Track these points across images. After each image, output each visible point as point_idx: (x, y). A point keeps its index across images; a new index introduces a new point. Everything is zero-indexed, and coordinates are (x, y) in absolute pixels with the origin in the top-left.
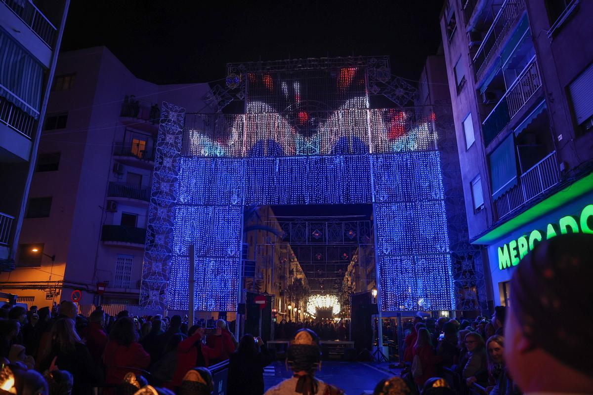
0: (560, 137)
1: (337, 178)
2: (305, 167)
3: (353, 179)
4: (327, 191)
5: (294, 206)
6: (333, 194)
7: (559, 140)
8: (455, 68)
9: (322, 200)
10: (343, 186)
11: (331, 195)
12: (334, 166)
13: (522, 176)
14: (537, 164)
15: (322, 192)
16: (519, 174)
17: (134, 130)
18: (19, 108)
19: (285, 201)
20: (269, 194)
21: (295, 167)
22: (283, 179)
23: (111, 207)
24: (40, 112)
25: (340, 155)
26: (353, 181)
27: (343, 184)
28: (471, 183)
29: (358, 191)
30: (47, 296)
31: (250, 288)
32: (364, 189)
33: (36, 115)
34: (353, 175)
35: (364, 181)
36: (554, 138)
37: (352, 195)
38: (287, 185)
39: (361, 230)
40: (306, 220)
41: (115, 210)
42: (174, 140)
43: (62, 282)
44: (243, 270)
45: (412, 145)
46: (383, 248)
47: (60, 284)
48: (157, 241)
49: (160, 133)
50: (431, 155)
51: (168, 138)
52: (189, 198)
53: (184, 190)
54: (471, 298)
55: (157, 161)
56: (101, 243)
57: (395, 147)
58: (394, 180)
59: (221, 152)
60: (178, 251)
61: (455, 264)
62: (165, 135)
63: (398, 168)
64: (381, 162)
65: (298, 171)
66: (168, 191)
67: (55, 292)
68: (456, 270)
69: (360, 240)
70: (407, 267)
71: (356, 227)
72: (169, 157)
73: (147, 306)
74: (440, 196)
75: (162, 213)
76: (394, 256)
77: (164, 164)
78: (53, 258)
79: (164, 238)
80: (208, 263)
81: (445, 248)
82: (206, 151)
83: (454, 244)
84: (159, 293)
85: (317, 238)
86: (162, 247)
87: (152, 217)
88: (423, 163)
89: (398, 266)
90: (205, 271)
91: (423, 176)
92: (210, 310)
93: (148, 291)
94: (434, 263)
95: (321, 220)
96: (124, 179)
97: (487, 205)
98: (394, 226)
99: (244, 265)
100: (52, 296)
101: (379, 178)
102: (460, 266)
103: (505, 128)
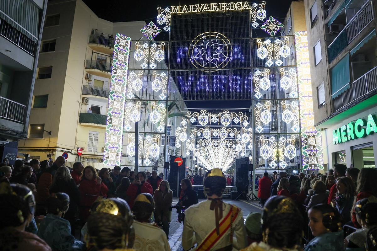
3: (239, 85)
8: (311, 10)
9: (219, 98)
12: (227, 76)
13: (354, 82)
14: (365, 75)
16: (351, 81)
17: (98, 52)
18: (25, 35)
19: (195, 98)
21: (202, 76)
23: (84, 101)
24: (38, 38)
25: (231, 69)
28: (317, 88)
30: (48, 156)
31: (171, 153)
33: (36, 40)
34: (239, 82)
35: (246, 86)
38: (197, 88)
39: (243, 118)
40: (208, 111)
41: (87, 103)
42: (123, 58)
43: (56, 147)
44: (167, 141)
45: (279, 62)
46: (257, 129)
47: (55, 149)
48: (114, 123)
49: (115, 53)
50: (291, 69)
51: (120, 57)
52: (134, 96)
53: (130, 90)
54: (313, 162)
55: (113, 72)
56: (79, 123)
57: (268, 63)
58: (266, 85)
59: (153, 66)
60: (127, 129)
61: (304, 140)
62: (118, 55)
63: (269, 77)
64: (258, 73)
65: (203, 79)
66: (120, 91)
67: (52, 154)
68: (304, 144)
69: (242, 124)
70: (272, 142)
71: (240, 116)
72: (120, 69)
73: (108, 163)
74: (296, 96)
75: (117, 105)
76: (264, 134)
77: (117, 74)
78: (50, 133)
79: (118, 120)
80: (146, 137)
81: (298, 129)
82: (144, 65)
83: (303, 127)
84: (115, 155)
85: (215, 123)
86: (117, 126)
87: (110, 108)
88: (286, 74)
89: (267, 141)
90: (144, 142)
91: (286, 83)
92: (147, 166)
93: (109, 154)
94: (290, 140)
95: (217, 111)
96: (92, 84)
97: (327, 102)
98: (265, 115)
99: (169, 139)
100: (50, 156)
101: (256, 84)
102: (307, 141)
103: (344, 51)
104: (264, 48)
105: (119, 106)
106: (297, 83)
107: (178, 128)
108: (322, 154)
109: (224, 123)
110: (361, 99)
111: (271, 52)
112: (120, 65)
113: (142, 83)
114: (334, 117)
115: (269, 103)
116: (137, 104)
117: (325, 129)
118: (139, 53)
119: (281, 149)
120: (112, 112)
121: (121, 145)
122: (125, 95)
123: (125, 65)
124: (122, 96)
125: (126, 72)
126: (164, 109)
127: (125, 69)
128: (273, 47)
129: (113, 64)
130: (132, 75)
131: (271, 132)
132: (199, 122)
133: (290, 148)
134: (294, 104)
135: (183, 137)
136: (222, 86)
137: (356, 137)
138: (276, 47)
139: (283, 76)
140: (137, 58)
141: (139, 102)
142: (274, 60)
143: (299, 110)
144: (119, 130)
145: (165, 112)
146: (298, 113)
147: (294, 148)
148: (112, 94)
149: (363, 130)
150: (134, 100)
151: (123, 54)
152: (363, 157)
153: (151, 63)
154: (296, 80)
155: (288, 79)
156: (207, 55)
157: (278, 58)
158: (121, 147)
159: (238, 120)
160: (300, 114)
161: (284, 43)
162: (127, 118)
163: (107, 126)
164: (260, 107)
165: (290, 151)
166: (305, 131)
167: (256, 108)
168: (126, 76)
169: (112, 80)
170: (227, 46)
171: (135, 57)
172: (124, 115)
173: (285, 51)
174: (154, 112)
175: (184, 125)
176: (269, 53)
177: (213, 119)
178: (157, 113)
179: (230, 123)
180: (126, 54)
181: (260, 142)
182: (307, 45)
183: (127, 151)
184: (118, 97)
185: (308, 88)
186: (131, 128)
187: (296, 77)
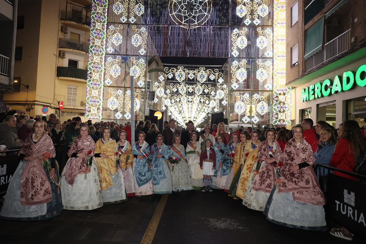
0: (356, 20)
1: (207, 41)
2: (188, 33)
3: (217, 42)
4: (201, 49)
5: (180, 57)
6: (204, 51)
7: (355, 22)
9: (198, 54)
10: (211, 46)
11: (203, 51)
12: (206, 33)
13: (326, 45)
14: (337, 38)
15: (198, 49)
16: (324, 43)
17: (73, 3)
19: (174, 54)
20: (164, 49)
21: (181, 32)
22: (174, 40)
23: (61, 55)
25: (210, 26)
26: (218, 43)
27: (211, 45)
28: (291, 48)
29: (220, 50)
30: (27, 110)
32: (224, 49)
34: (217, 39)
35: (224, 44)
36: (352, 20)
37: (216, 52)
38: (176, 44)
39: (218, 74)
40: (185, 67)
41: (64, 57)
42: (102, 11)
43: (35, 101)
44: (147, 96)
45: (257, 22)
46: (233, 86)
47: (34, 103)
48: (94, 77)
49: (93, 5)
50: (267, 29)
51: (98, 9)
52: (114, 50)
53: (110, 45)
54: (282, 118)
55: (92, 25)
56: (57, 77)
57: (246, 22)
58: (243, 44)
59: (133, 21)
60: (107, 84)
61: (275, 98)
62: (96, 7)
63: (246, 36)
64: (236, 32)
65: (183, 35)
66: (100, 45)
67: (31, 108)
68: (275, 101)
69: (217, 81)
70: (246, 98)
71: (215, 73)
72: (99, 22)
73: (90, 116)
74: (271, 55)
75: (97, 59)
76: (239, 91)
77: (96, 27)
78: (28, 87)
79: (98, 75)
80: (126, 91)
81: (270, 88)
82: (124, 19)
83: (276, 85)
84: (97, 109)
85: (191, 79)
86: (97, 81)
87: (90, 62)
88: (263, 33)
89: (241, 98)
90: (124, 96)
91: (261, 42)
92: (128, 119)
93: (90, 107)
94: (263, 97)
95: (194, 67)
96: (68, 36)
97: (300, 62)
98: (241, 73)
99: (148, 93)
100: (30, 110)
101: (234, 42)
102: (277, 99)
103: (320, 13)
104: (243, 6)
105: (99, 60)
106: (273, 42)
107: (155, 83)
108: (290, 111)
109: (200, 79)
110: (331, 61)
111: (250, 11)
112: (100, 18)
113: (122, 37)
114: (304, 77)
115: (244, 61)
116: (118, 59)
117: (295, 88)
118: (118, 6)
119: (254, 105)
120: (93, 67)
121: (102, 99)
122: (104, 49)
123: (104, 18)
124: (101, 50)
125: (106, 26)
126: (144, 64)
127: (104, 22)
128: (252, 6)
129: (91, 17)
130: (111, 29)
131: (245, 89)
132: (176, 77)
133: (263, 105)
134: (268, 63)
135: (161, 92)
136: (201, 43)
137: (322, 96)
138: (255, 6)
139: (260, 36)
140: (116, 11)
141: (119, 57)
142: (252, 19)
143: (273, 69)
144: (100, 85)
145: (145, 67)
146: (272, 72)
147: (266, 105)
148: (91, 48)
149: (329, 90)
150: (114, 55)
151: (102, 6)
152: (326, 114)
153: (131, 17)
154: (272, 40)
155: (264, 38)
156: (187, 11)
157: (256, 17)
158: (102, 101)
159: (214, 76)
160: (274, 72)
161: (263, 2)
162: (107, 73)
163: (88, 80)
164: (237, 65)
165: (262, 108)
166: (277, 89)
167: (232, 66)
168: (105, 30)
169: (91, 33)
170: (207, 3)
171: (114, 10)
172: (104, 69)
173: (263, 10)
174: (134, 67)
175: (161, 80)
176: (248, 11)
177: (190, 75)
178: (137, 68)
179: (206, 80)
180: (105, 6)
181: (235, 98)
182: (285, 5)
183: (108, 105)
184: (98, 51)
185: (282, 48)
186: (112, 82)
187: (272, 36)
